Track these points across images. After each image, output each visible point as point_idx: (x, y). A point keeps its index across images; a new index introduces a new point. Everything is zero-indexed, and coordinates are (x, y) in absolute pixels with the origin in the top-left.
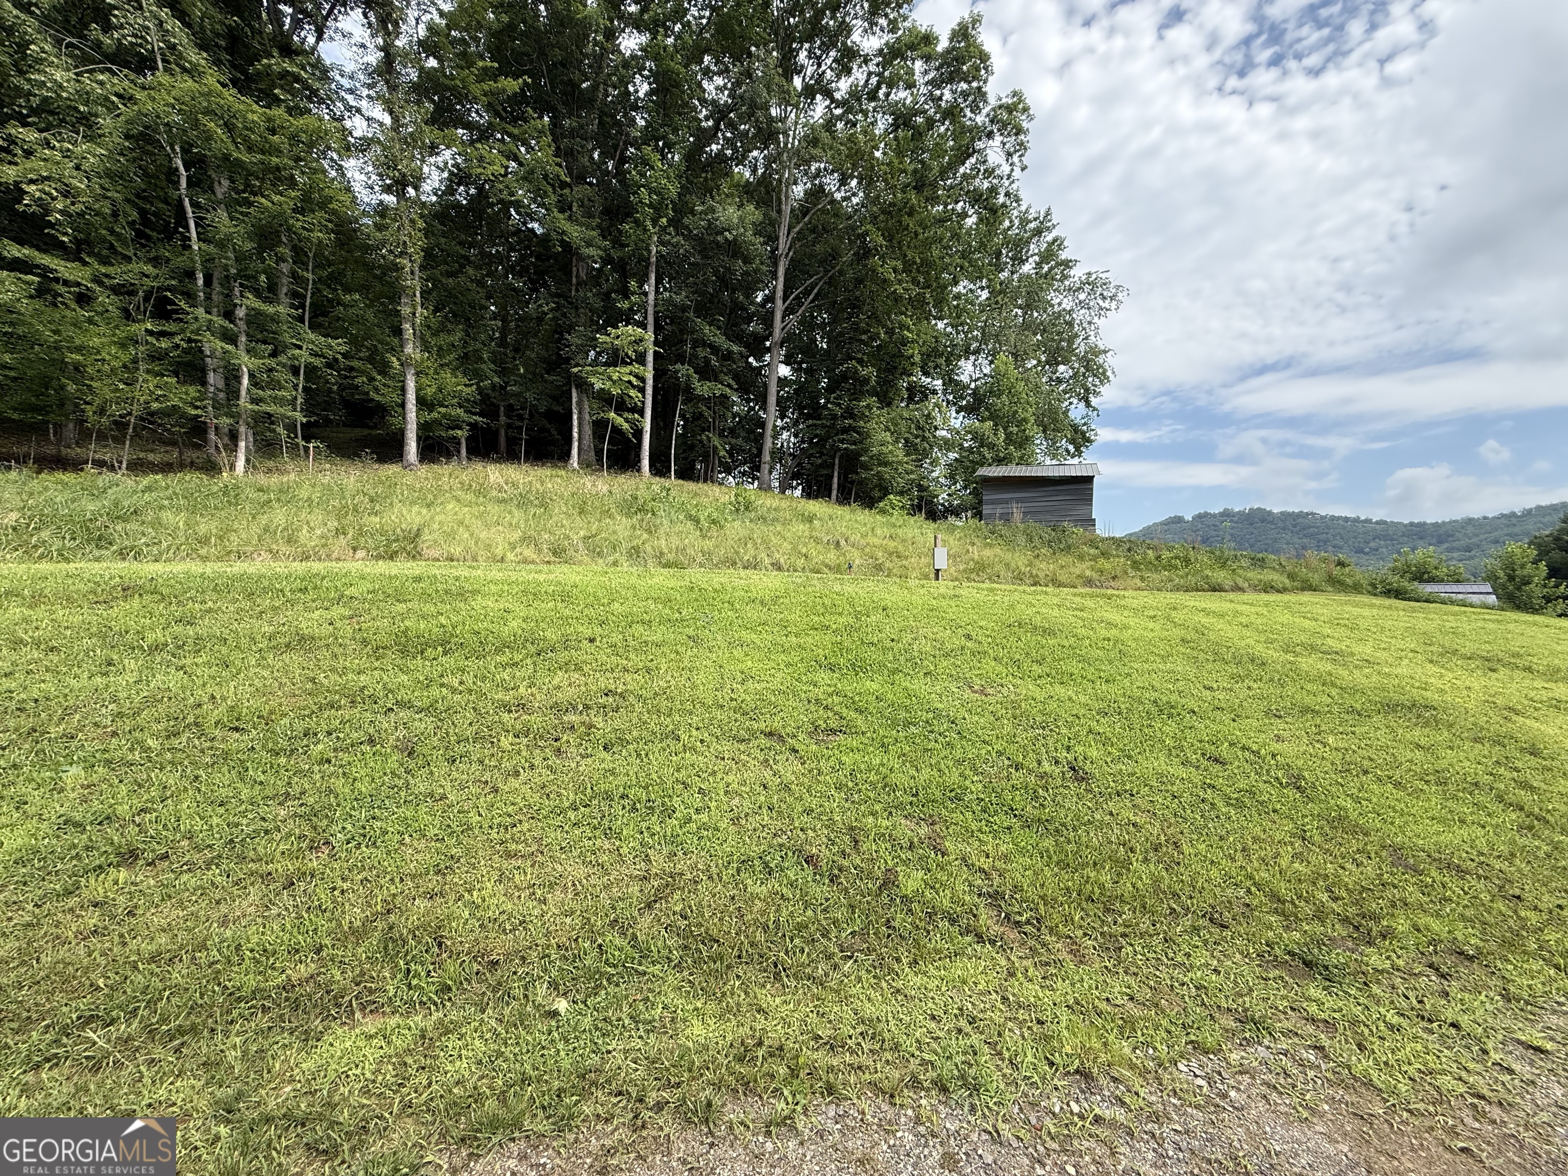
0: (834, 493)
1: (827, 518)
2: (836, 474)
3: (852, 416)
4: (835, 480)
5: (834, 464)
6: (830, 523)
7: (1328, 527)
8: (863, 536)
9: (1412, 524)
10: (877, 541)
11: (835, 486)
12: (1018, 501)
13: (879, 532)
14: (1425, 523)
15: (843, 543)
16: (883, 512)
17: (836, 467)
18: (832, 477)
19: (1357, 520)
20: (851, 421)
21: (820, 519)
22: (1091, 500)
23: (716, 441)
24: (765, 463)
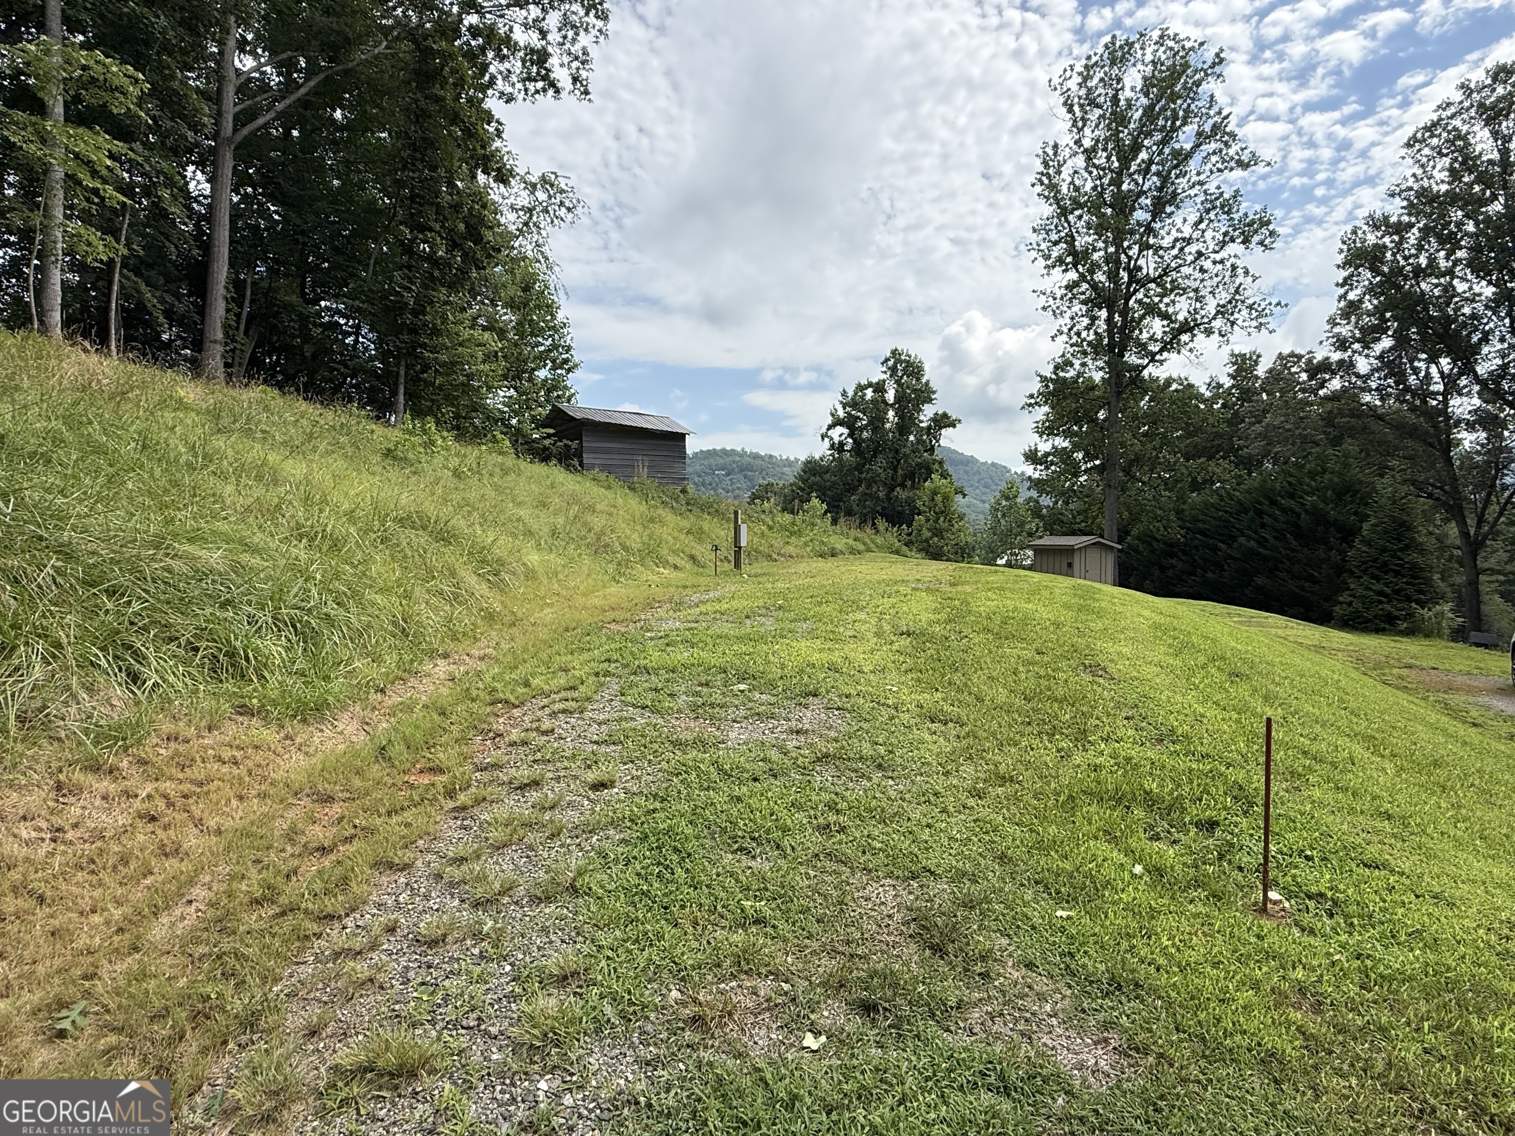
2: (402, 390)
17: (402, 380)
24: (215, 342)
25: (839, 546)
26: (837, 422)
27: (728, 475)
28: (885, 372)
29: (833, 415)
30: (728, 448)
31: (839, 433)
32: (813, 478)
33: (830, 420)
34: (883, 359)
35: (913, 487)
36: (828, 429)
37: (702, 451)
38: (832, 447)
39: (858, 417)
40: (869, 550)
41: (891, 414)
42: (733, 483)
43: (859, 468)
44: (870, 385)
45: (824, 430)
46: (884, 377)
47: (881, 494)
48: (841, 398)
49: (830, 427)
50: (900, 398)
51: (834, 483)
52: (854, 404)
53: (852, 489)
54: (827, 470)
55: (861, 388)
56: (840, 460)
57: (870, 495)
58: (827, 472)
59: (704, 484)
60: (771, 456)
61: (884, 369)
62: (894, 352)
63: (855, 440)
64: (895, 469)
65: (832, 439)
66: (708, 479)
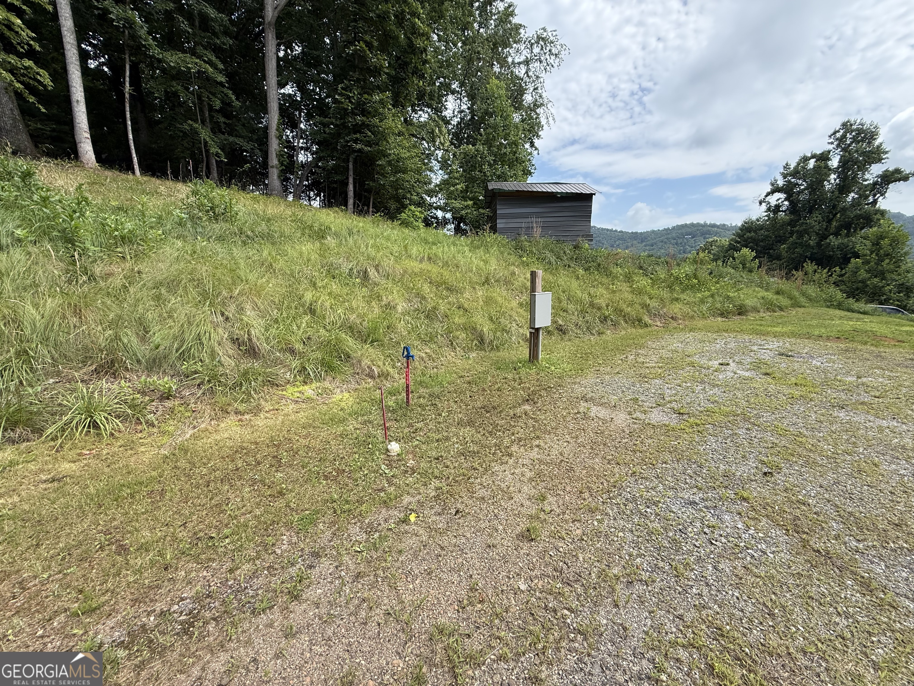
0: (351, 202)
1: (345, 232)
2: (351, 180)
3: (364, 113)
4: (351, 187)
5: (348, 169)
6: (351, 241)
7: (600, 234)
8: (398, 259)
9: (632, 233)
10: (414, 266)
11: (351, 194)
12: (537, 215)
13: (414, 251)
14: (637, 233)
15: (372, 272)
16: (405, 224)
17: (351, 173)
18: (347, 184)
19: (611, 230)
20: (364, 119)
21: (337, 235)
22: (590, 217)
23: (205, 134)
24: (272, 167)
25: (749, 302)
26: (776, 190)
27: (692, 238)
28: (832, 143)
29: (772, 185)
30: (695, 222)
31: (775, 199)
32: (748, 234)
33: (769, 188)
34: (832, 131)
35: (847, 235)
36: (766, 196)
37: (677, 226)
38: (769, 210)
39: (797, 184)
40: (796, 305)
41: (833, 176)
42: (695, 242)
43: (792, 223)
44: (813, 157)
45: (762, 197)
46: (831, 147)
47: (811, 243)
48: (782, 171)
49: (768, 194)
50: (844, 163)
51: (767, 236)
52: (795, 173)
53: (781, 240)
54: (761, 227)
55: (805, 159)
56: (775, 219)
57: (801, 244)
58: (762, 229)
59: (676, 244)
60: (724, 225)
61: (832, 140)
62: (844, 125)
63: (791, 202)
64: (830, 221)
65: (769, 203)
66: (679, 241)
